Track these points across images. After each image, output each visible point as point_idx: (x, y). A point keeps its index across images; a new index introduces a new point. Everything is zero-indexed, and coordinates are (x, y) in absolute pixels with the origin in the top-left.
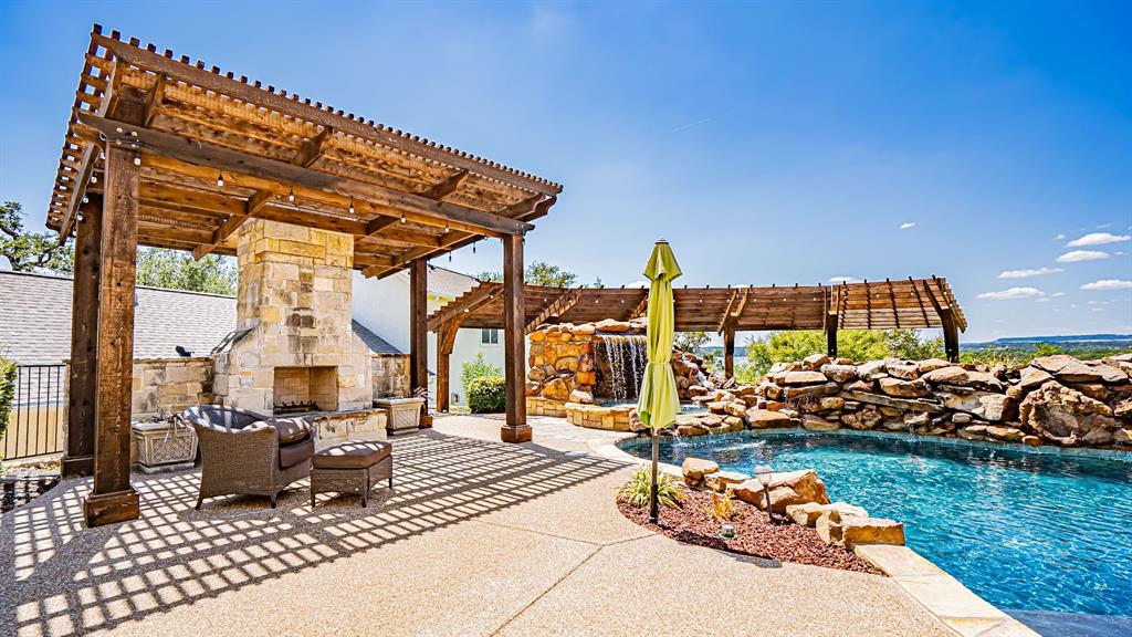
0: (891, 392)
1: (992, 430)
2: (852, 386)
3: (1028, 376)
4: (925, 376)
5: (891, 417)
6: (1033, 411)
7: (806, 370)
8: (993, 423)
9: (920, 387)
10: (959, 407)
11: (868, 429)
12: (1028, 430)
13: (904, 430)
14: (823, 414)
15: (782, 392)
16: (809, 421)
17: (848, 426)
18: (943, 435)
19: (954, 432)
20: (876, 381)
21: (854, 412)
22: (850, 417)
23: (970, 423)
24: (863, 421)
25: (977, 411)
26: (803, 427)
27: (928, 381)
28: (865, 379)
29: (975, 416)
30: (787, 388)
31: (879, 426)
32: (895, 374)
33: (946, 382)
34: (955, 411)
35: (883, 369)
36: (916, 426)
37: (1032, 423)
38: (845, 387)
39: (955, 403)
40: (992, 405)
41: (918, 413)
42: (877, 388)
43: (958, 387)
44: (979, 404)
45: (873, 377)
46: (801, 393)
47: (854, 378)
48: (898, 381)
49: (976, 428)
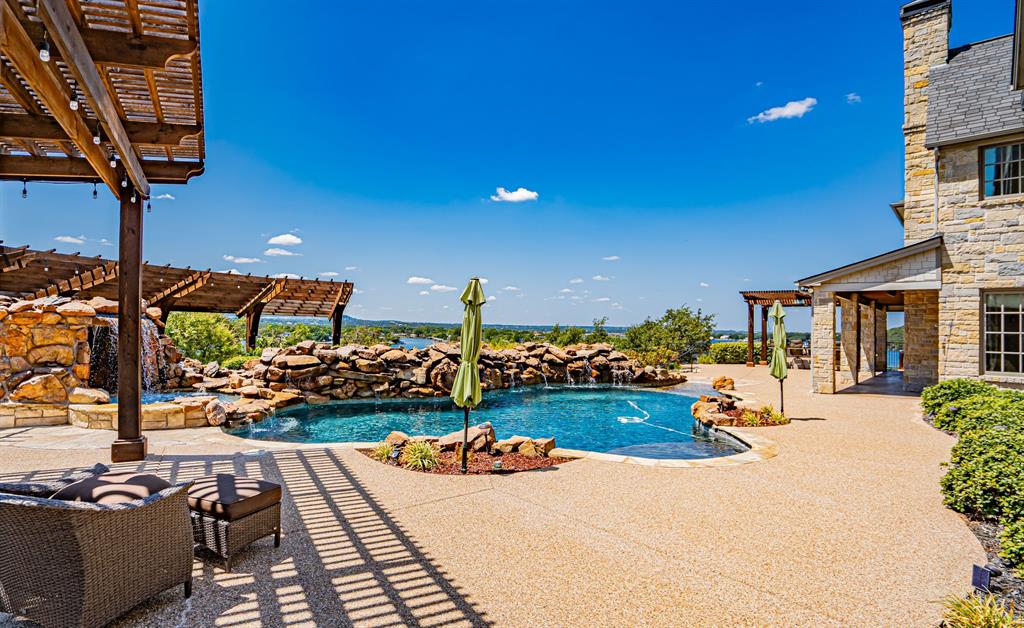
0: (365, 369)
1: (421, 390)
2: (337, 367)
3: (435, 356)
4: (382, 357)
5: (362, 388)
6: (439, 377)
7: (300, 354)
8: (422, 386)
9: (380, 364)
10: (403, 377)
11: (349, 397)
12: (436, 388)
13: (373, 396)
14: (318, 390)
15: (285, 374)
16: (311, 397)
17: (338, 398)
18: (394, 397)
19: (400, 394)
20: (354, 361)
21: (340, 386)
22: (339, 390)
23: (410, 387)
24: (346, 393)
25: (413, 379)
26: (307, 403)
27: (386, 360)
28: (346, 360)
29: (412, 383)
30: (289, 371)
31: (355, 395)
32: (364, 356)
33: (396, 361)
34: (401, 380)
35: (355, 353)
36: (382, 392)
37: (439, 384)
38: (333, 367)
39: (401, 375)
40: (419, 375)
41: (382, 384)
42: (354, 367)
43: (401, 363)
44: (413, 375)
45: (352, 358)
46: (303, 374)
47: (336, 360)
48: (368, 362)
49: (414, 390)
